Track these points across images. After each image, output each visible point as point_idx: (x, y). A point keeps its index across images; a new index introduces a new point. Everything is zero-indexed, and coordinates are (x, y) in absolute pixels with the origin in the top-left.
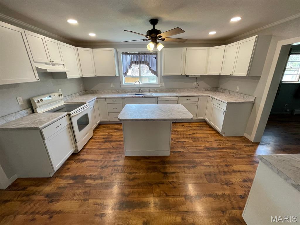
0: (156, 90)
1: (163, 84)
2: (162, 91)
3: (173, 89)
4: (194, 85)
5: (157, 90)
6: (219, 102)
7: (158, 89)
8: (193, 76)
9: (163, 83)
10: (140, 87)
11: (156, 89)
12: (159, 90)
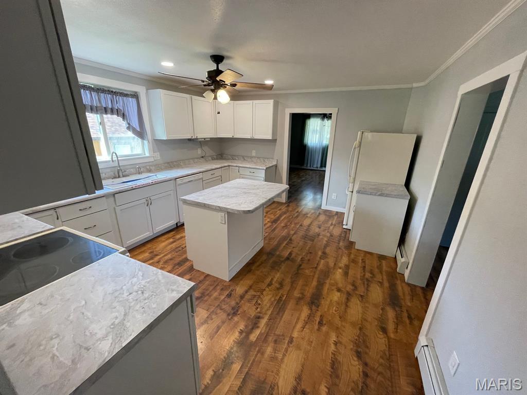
0: (148, 167)
1: (158, 156)
2: (159, 168)
3: (176, 162)
4: (199, 153)
5: (151, 168)
6: (252, 170)
7: (152, 166)
8: (203, 140)
9: (159, 153)
10: (119, 167)
11: (150, 166)
12: (154, 168)
